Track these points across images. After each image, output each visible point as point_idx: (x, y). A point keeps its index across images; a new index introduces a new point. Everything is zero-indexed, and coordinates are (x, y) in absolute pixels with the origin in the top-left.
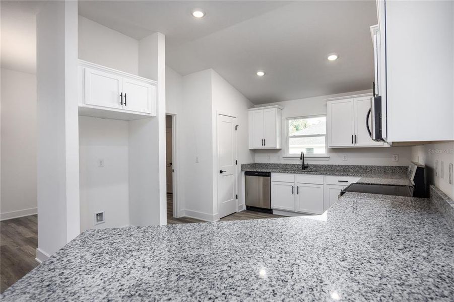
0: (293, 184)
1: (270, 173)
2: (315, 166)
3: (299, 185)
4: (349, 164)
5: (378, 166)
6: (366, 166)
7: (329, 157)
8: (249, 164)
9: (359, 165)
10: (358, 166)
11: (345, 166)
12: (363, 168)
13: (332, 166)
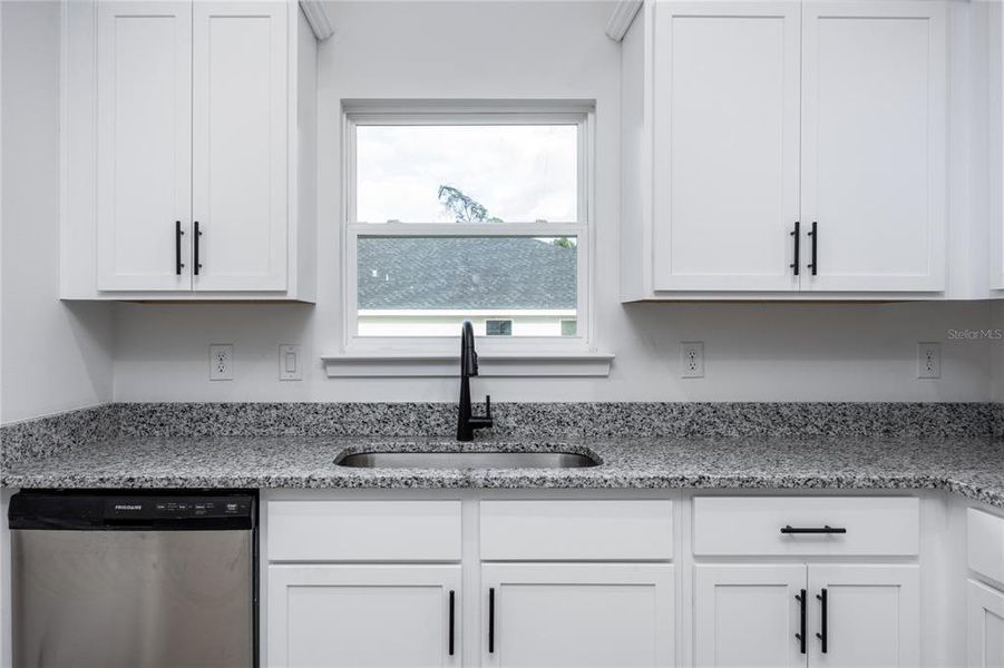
0: (448, 578)
1: (255, 493)
2: (532, 414)
3: (494, 576)
4: (716, 399)
5: (857, 406)
6: (804, 409)
7: (607, 361)
8: (54, 423)
9: (769, 399)
10: (764, 406)
11: (700, 408)
12: (784, 420)
13: (625, 411)
